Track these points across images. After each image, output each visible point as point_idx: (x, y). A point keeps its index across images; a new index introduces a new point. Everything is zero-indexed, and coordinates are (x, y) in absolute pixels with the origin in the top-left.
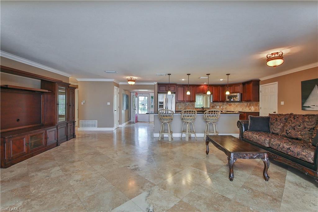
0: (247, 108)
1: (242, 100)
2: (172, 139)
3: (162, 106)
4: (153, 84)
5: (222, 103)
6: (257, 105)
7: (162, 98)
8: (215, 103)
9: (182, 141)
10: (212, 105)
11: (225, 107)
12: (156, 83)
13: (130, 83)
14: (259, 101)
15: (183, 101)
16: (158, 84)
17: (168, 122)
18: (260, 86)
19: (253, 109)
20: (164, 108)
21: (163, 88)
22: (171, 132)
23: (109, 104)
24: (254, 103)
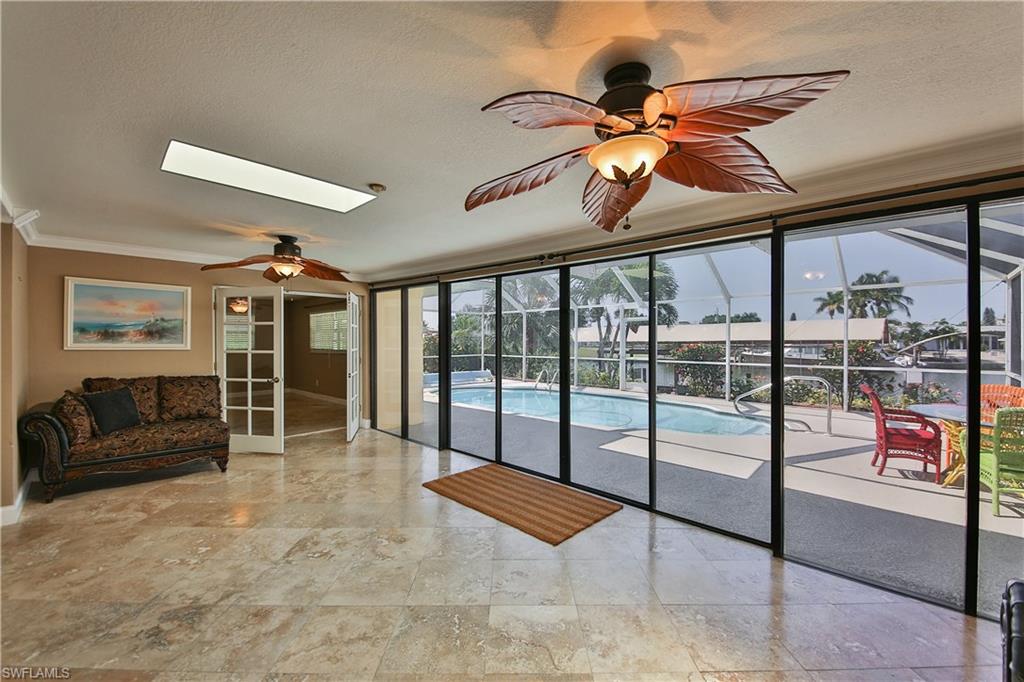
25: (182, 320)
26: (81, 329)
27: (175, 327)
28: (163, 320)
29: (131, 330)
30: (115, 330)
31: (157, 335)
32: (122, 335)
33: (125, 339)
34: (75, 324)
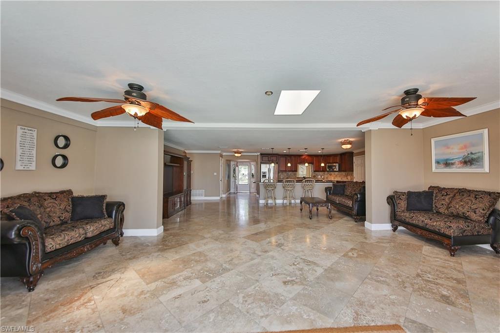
0: (345, 178)
1: (340, 170)
2: (276, 204)
3: (264, 176)
4: (256, 154)
5: (323, 173)
6: (352, 175)
7: (264, 168)
8: (316, 173)
9: (284, 206)
10: (314, 175)
11: (326, 176)
12: (259, 154)
13: (236, 155)
14: (353, 171)
15: (286, 171)
16: (261, 154)
17: (272, 190)
18: (354, 158)
19: (349, 179)
20: (267, 178)
21: (266, 159)
22: (275, 199)
23: (215, 174)
24: (350, 173)
25: (483, 152)
26: (438, 162)
27: (479, 158)
28: (472, 153)
29: (457, 161)
30: (450, 162)
31: (469, 163)
32: (453, 164)
33: (454, 166)
34: (436, 160)
